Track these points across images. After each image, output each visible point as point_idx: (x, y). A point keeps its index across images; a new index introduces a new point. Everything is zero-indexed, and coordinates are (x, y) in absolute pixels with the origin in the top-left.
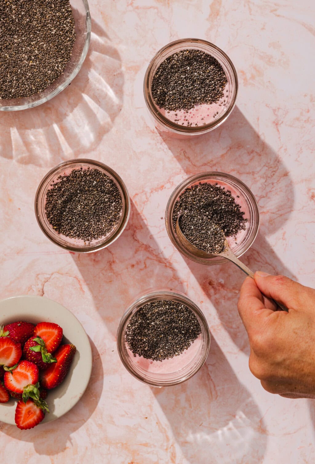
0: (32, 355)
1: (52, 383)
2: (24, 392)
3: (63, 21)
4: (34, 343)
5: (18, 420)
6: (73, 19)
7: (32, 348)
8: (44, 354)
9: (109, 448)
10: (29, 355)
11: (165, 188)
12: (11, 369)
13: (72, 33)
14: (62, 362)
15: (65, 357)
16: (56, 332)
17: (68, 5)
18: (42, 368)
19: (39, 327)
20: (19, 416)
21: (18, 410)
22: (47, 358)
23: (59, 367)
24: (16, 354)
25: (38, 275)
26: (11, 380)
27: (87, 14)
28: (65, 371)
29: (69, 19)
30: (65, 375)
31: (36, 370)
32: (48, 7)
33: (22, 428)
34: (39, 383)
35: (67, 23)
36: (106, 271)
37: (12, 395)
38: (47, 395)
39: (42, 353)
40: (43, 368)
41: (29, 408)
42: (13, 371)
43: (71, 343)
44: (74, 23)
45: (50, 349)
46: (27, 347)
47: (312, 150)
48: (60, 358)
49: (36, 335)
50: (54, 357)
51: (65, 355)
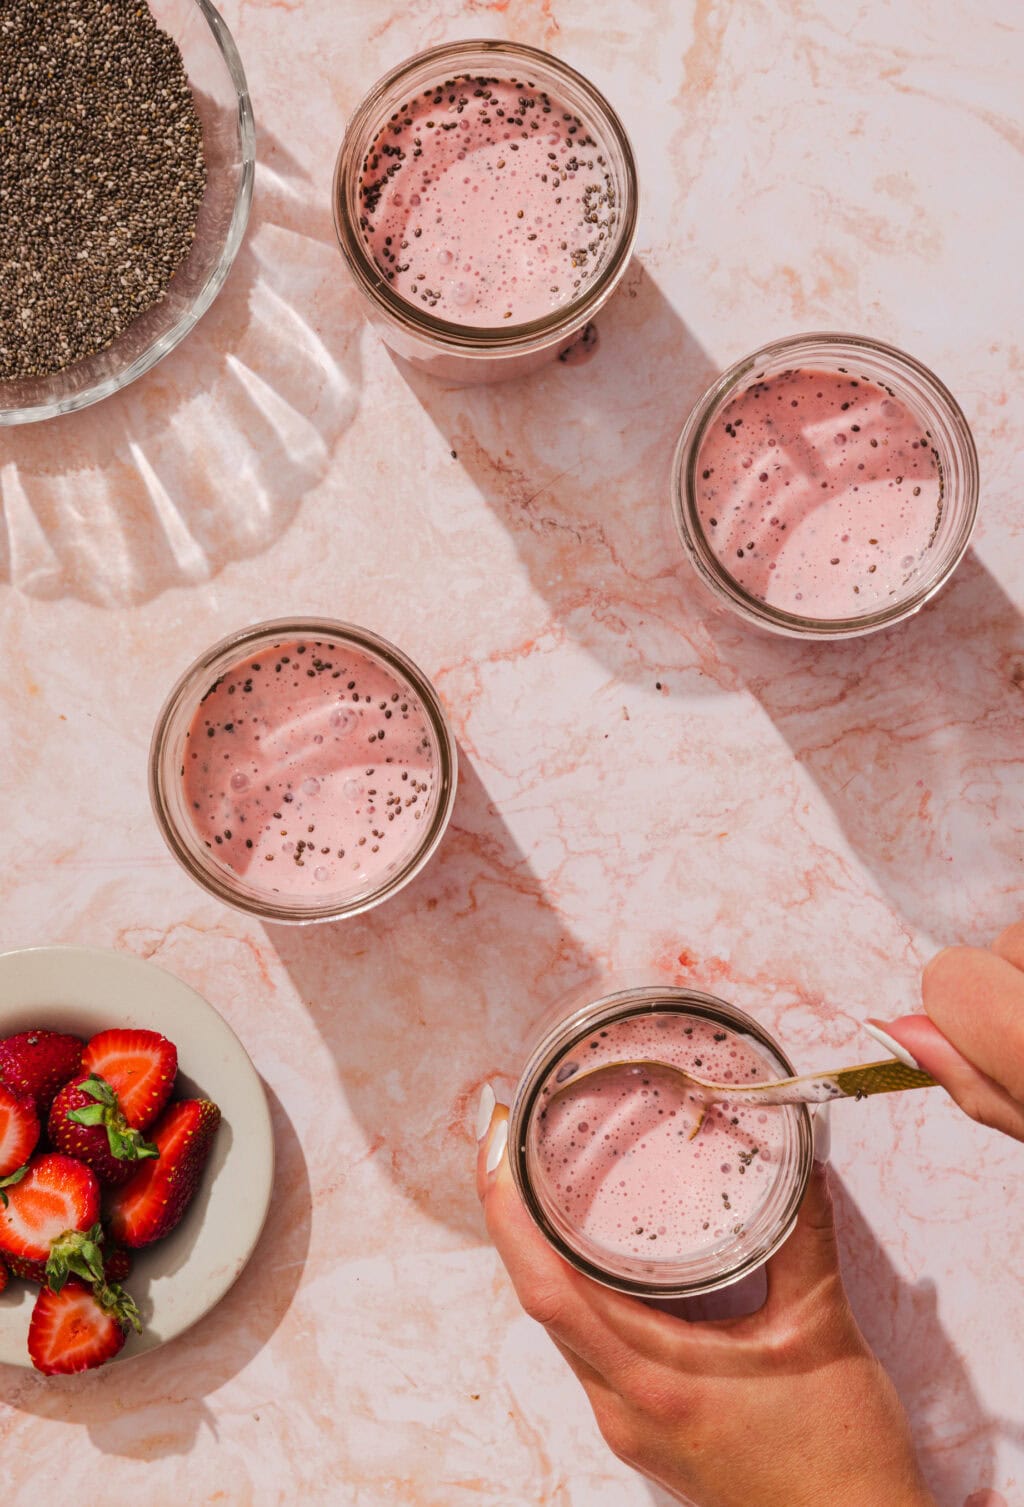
0: (76, 1137)
1: (144, 1226)
2: (51, 1257)
3: (162, 128)
4: (81, 1096)
5: (40, 1345)
6: (196, 119)
7: (75, 1112)
8: (116, 1131)
9: (356, 1494)
10: (68, 1136)
12: (5, 1183)
13: (193, 165)
14: (174, 1158)
15: (186, 1142)
16: (154, 1057)
17: (180, 75)
18: (112, 1176)
19: (97, 1048)
20: (43, 1331)
21: (42, 1315)
22: (123, 1143)
23: (166, 1173)
24: (20, 1132)
26: (10, 1220)
27: (242, 101)
28: (184, 1188)
29: (184, 119)
30: (186, 1201)
31: (90, 1184)
32: (113, 85)
34: (100, 1227)
35: (177, 134)
37: (14, 1270)
38: (131, 1267)
39: (108, 1128)
40: (115, 1178)
41: (75, 1312)
42: (16, 1190)
43: (204, 1096)
44: (201, 134)
45: (138, 1114)
46: (60, 1113)
47: (1016, 527)
48: (169, 1145)
49: (87, 1073)
50: (150, 1142)
51: (184, 1136)
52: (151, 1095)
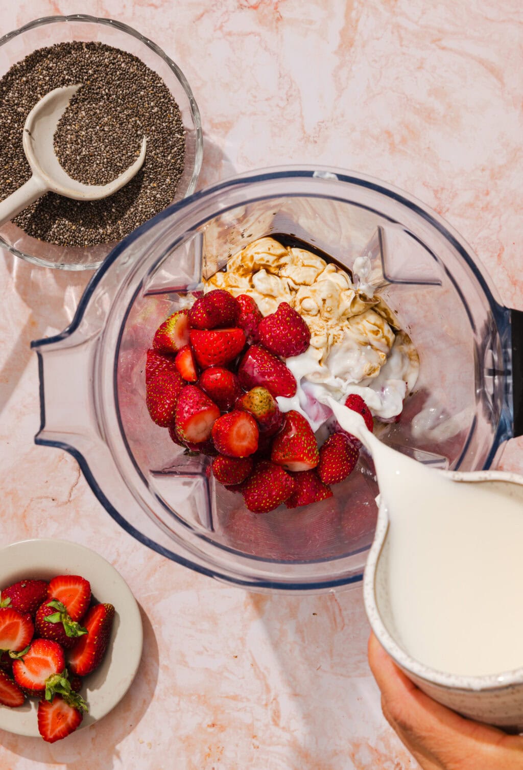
0: (49, 629)
1: (86, 665)
2: (47, 687)
4: (49, 610)
5: (44, 729)
7: (48, 617)
8: (67, 624)
9: (179, 701)
10: (45, 629)
12: (20, 655)
14: (96, 632)
15: (100, 624)
16: (80, 588)
18: (68, 645)
19: (54, 585)
20: (44, 722)
21: (42, 715)
22: (71, 630)
23: (93, 640)
24: (25, 631)
26: (24, 673)
28: (102, 645)
30: (104, 651)
33: (52, 741)
34: (67, 670)
38: (82, 685)
39: (64, 623)
40: (70, 645)
41: (57, 709)
42: (25, 658)
45: (75, 615)
46: (40, 618)
48: (92, 627)
49: (51, 598)
50: (83, 626)
51: (99, 621)
52: (80, 606)
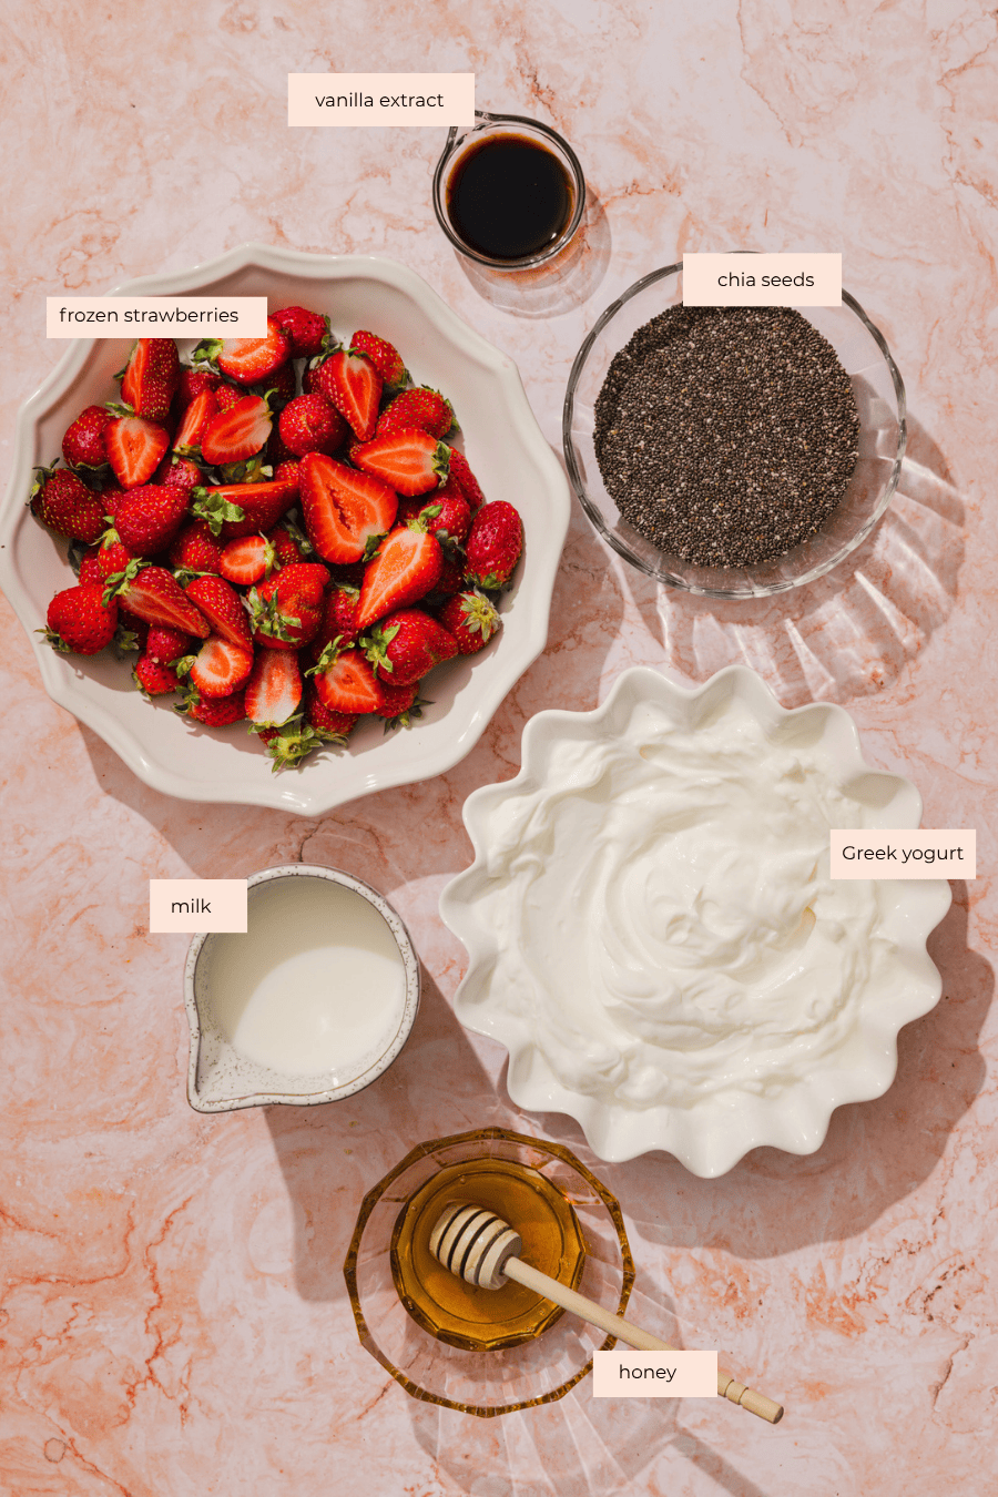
11: (564, 648)
25: (291, 823)
36: (434, 819)
